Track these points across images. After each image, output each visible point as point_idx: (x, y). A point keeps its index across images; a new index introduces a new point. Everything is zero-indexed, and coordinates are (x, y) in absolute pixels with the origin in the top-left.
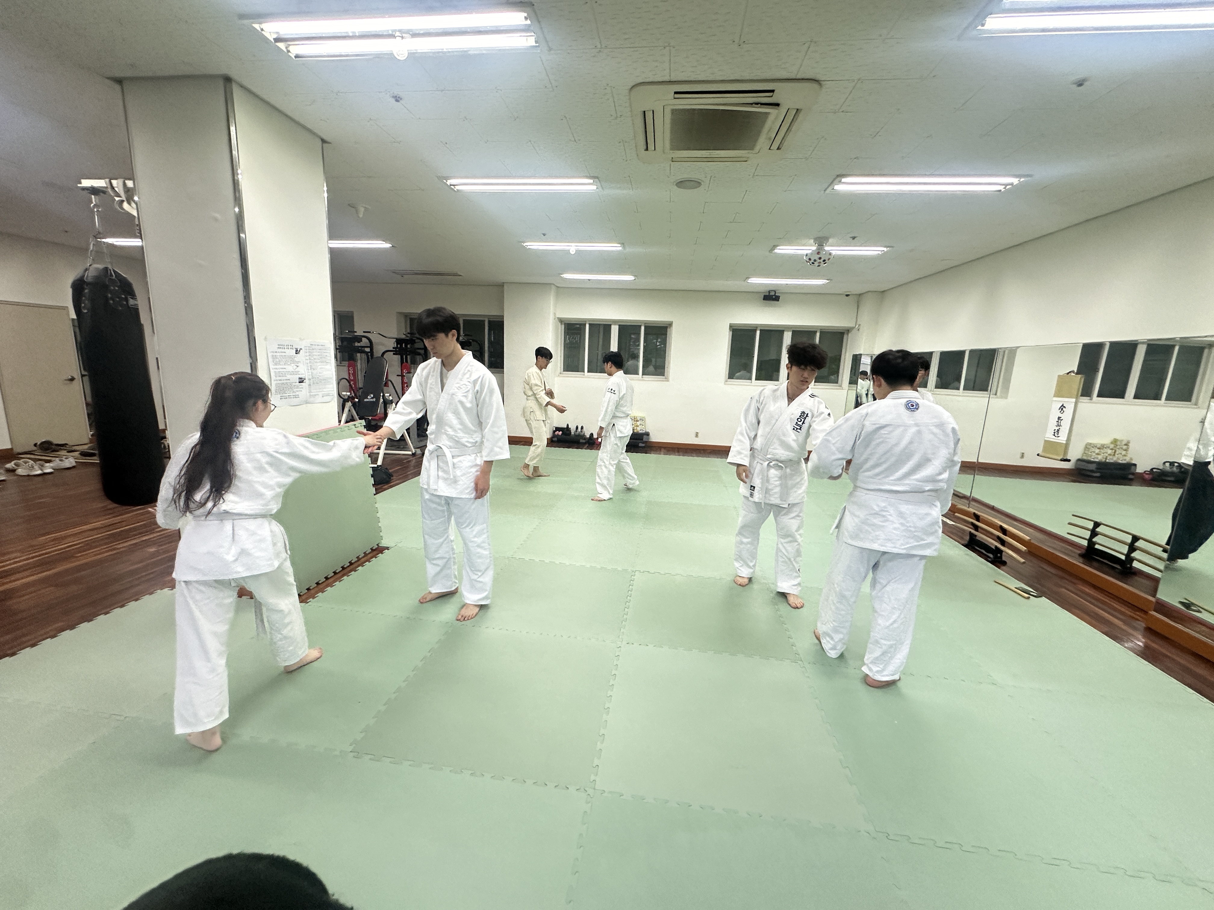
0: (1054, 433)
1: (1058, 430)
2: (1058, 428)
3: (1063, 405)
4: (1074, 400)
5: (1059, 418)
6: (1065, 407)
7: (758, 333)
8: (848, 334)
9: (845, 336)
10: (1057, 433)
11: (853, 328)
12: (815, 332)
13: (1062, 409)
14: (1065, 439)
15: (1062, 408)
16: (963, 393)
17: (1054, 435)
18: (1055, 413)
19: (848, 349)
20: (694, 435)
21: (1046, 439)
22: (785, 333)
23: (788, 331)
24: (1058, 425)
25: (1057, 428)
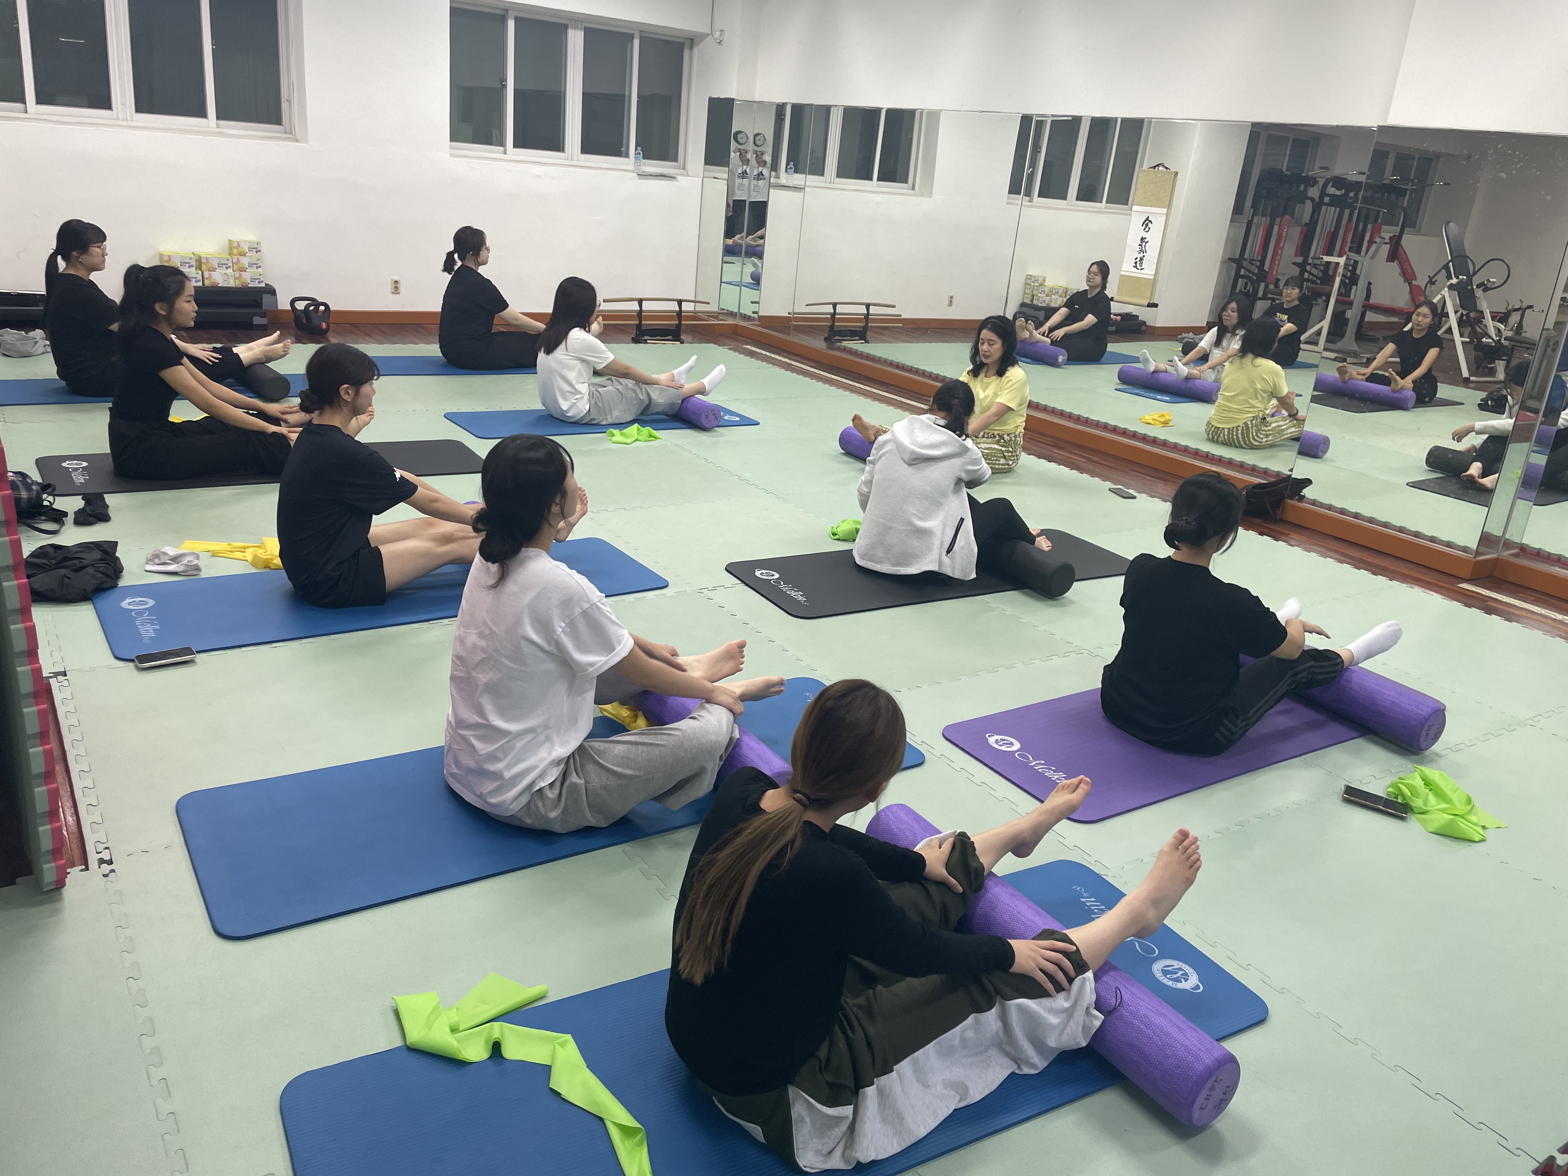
0: (1136, 263)
1: (1141, 259)
2: (1142, 255)
3: (1147, 219)
4: (1165, 211)
5: (1143, 239)
6: (1151, 222)
7: (511, 24)
8: (691, 49)
9: (686, 53)
10: (1139, 263)
11: (703, 36)
12: (631, 37)
13: (1147, 225)
14: (1153, 273)
15: (1147, 222)
16: (877, 186)
17: (1136, 267)
18: (1135, 231)
19: (694, 84)
20: (389, 287)
21: (1122, 273)
22: (571, 33)
23: (576, 28)
24: (1141, 251)
25: (1139, 256)
